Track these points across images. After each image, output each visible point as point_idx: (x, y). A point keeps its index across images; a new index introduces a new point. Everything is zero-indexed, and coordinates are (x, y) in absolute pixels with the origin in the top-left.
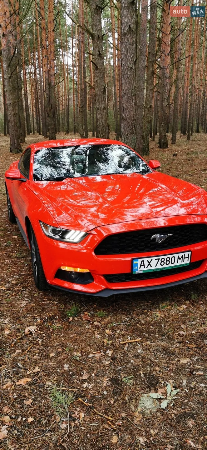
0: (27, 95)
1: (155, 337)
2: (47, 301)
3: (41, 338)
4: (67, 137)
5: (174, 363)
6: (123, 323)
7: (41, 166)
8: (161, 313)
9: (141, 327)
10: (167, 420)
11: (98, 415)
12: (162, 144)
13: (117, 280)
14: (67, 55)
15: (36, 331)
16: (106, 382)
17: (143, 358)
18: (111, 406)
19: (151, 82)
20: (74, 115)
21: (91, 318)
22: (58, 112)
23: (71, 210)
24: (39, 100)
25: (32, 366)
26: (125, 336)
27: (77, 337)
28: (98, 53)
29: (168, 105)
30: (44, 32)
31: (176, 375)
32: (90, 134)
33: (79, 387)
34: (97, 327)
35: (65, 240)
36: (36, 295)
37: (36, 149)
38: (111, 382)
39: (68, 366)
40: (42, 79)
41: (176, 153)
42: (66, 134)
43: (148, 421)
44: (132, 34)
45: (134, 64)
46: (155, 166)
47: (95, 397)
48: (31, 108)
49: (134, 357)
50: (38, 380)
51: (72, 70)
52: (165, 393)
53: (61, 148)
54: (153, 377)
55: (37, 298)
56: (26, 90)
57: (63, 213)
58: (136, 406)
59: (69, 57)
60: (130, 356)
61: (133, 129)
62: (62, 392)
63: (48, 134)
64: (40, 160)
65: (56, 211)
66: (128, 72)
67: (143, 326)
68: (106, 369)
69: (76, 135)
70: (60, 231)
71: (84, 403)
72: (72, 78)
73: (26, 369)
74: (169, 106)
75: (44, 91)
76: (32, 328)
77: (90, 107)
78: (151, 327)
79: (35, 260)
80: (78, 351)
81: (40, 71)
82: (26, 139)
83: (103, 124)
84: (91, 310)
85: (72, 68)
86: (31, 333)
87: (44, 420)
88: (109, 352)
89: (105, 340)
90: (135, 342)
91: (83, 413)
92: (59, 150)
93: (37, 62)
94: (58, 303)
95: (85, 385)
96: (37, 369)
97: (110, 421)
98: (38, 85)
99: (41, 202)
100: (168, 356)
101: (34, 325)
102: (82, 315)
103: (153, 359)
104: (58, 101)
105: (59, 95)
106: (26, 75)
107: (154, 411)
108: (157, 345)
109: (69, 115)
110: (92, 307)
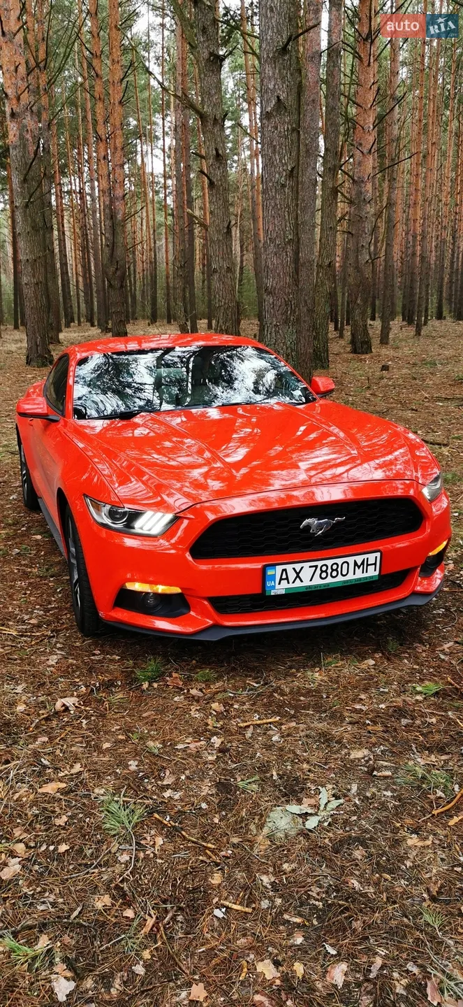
0: (64, 240)
1: (307, 715)
2: (100, 654)
3: (86, 718)
4: (152, 331)
5: (338, 758)
6: (246, 692)
7: (90, 392)
8: (324, 674)
9: (281, 698)
10: (315, 849)
11: (189, 840)
12: (359, 345)
13: (237, 609)
14: (152, 153)
15: (76, 707)
16: (206, 789)
17: (281, 749)
18: (214, 826)
19: (331, 211)
20: (168, 283)
21: (185, 684)
22: (132, 276)
23: (148, 474)
24: (91, 251)
25: (68, 763)
26: (248, 714)
27: (156, 717)
28: (214, 152)
29: (370, 261)
30: (100, 105)
31: (339, 777)
32: (202, 323)
33: (155, 797)
34: (196, 698)
35: (133, 531)
36: (78, 644)
37: (79, 356)
38: (216, 790)
39: (136, 763)
40: (98, 206)
41: (390, 363)
42: (149, 325)
43: (281, 849)
44: (284, 114)
45: (290, 177)
46: (322, 389)
47: (185, 812)
48: (72, 269)
49: (263, 748)
50: (79, 786)
51: (163, 186)
52: (315, 806)
53: (133, 354)
54: (296, 779)
55: (81, 650)
56: (61, 229)
57: (133, 479)
58: (260, 827)
59: (157, 156)
60: (257, 746)
61: (289, 312)
62: (124, 805)
63: (110, 326)
64: (89, 379)
65: (118, 477)
66: (276, 194)
67: (285, 697)
68: (208, 768)
69: (172, 327)
70: (125, 513)
71: (165, 822)
72: (163, 204)
73: (56, 769)
74: (373, 263)
75: (101, 233)
76: (70, 701)
77: (204, 265)
78: (302, 698)
79: (76, 577)
80: (157, 739)
81: (92, 188)
82: (61, 336)
83: (227, 301)
84: (185, 669)
85: (162, 180)
86: (67, 709)
87: (89, 849)
88: (216, 741)
89: (209, 721)
90: (267, 723)
91: (161, 838)
92: (129, 358)
93: (86, 169)
94: (122, 659)
95: (167, 794)
96: (77, 768)
97: (210, 851)
98: (89, 219)
99: (90, 461)
100: (329, 746)
101: (72, 695)
102: (168, 678)
103: (298, 752)
104: (134, 253)
105: (135, 238)
106: (61, 197)
107: (293, 833)
108: (309, 728)
109: (155, 282)
110: (188, 665)
